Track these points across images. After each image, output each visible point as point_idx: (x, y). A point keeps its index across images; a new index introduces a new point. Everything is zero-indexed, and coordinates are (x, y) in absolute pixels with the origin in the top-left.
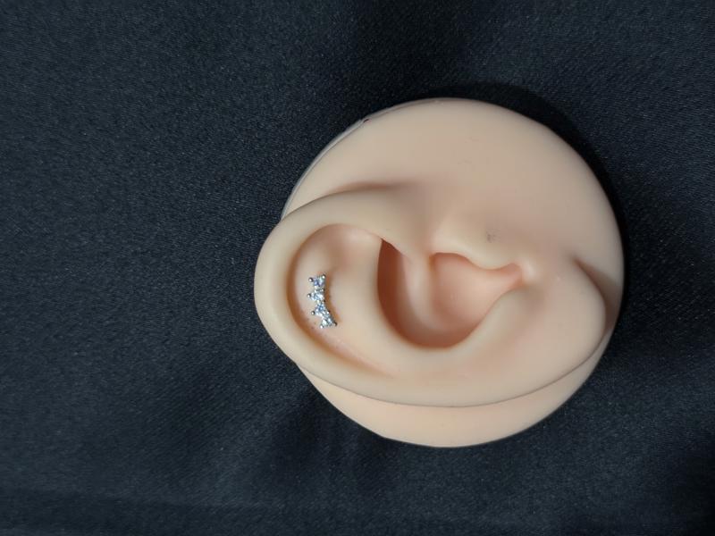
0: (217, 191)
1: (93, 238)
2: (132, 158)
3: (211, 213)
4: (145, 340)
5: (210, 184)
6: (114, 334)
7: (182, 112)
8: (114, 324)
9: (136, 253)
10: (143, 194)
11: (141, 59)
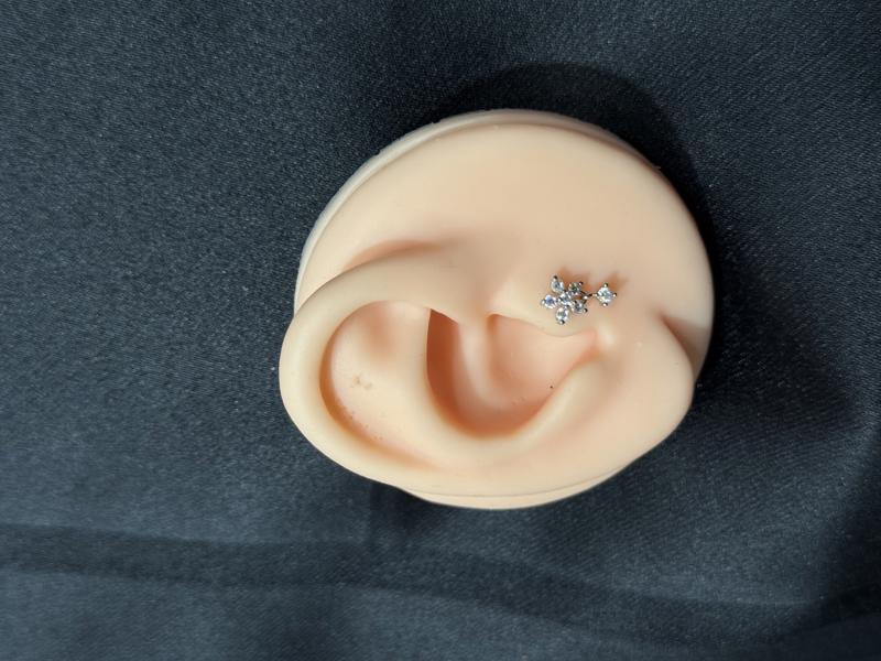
0: (222, 205)
1: (73, 258)
2: (119, 162)
3: (214, 231)
4: (142, 382)
5: (213, 196)
6: (105, 374)
7: (178, 106)
8: (103, 361)
9: (126, 277)
10: (132, 207)
11: (126, 39)
